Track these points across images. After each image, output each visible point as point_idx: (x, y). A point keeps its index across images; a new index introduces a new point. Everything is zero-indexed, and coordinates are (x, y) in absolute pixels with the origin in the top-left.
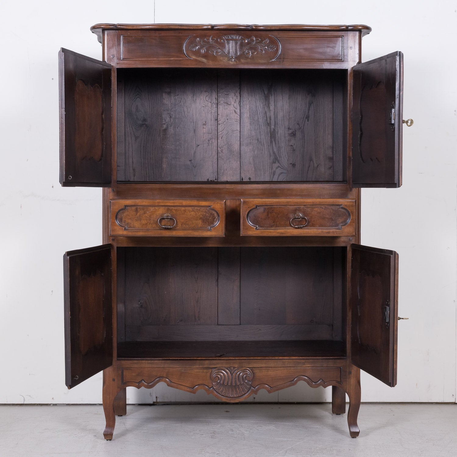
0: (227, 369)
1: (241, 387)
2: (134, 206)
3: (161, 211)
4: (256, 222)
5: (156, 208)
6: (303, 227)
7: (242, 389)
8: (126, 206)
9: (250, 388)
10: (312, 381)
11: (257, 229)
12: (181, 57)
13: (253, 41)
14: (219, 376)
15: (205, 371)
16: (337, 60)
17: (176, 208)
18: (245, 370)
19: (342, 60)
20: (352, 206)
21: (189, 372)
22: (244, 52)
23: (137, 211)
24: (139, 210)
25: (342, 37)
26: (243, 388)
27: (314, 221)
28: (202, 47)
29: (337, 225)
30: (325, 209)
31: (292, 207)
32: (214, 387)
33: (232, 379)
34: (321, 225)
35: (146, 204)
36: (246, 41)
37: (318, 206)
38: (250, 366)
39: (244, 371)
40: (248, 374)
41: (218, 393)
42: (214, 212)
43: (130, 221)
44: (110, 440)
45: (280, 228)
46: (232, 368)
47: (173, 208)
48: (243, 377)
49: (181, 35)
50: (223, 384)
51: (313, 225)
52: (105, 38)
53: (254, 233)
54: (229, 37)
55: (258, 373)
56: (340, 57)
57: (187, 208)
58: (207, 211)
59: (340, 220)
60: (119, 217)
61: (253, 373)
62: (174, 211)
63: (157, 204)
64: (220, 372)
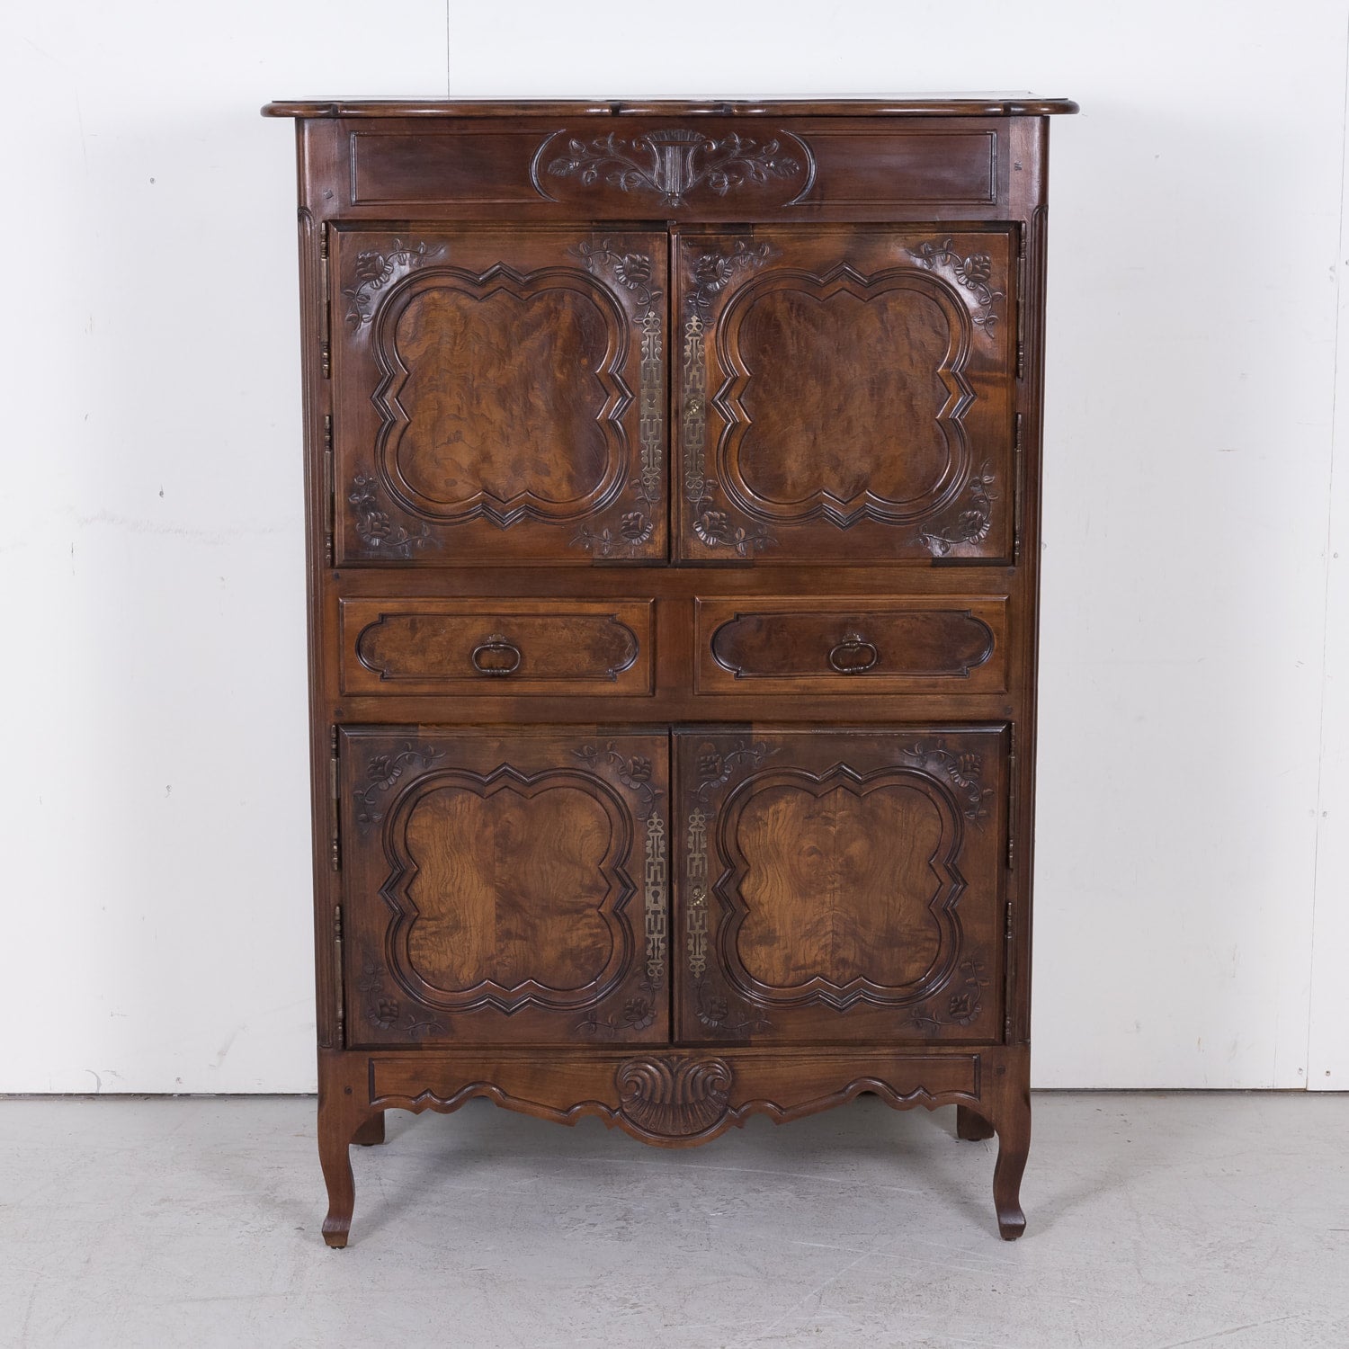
0: (661, 1061)
1: (700, 1110)
2: (407, 614)
3: (478, 628)
4: (737, 657)
5: (467, 620)
6: (865, 670)
7: (702, 1113)
8: (383, 616)
9: (726, 1110)
10: (895, 1091)
11: (741, 677)
12: (523, 197)
13: (733, 146)
14: (639, 1080)
15: (600, 1066)
16: (976, 202)
17: (519, 620)
18: (711, 1065)
19: (991, 200)
20: (998, 614)
21: (557, 1069)
22: (707, 179)
23: (413, 628)
24: (419, 625)
25: (992, 135)
26: (704, 1111)
27: (894, 653)
28: (585, 167)
29: (958, 664)
30: (923, 621)
31: (835, 616)
32: (626, 1110)
33: (674, 1089)
34: (914, 666)
35: (439, 610)
36: (714, 147)
37: (906, 614)
38: (725, 1054)
39: (708, 1066)
40: (718, 1074)
41: (637, 1125)
42: (622, 631)
43: (394, 655)
44: (341, 1248)
45: (802, 674)
46: (675, 1059)
47: (513, 620)
48: (704, 1081)
49: (526, 131)
50: (648, 1102)
51: (892, 666)
52: (303, 142)
53: (731, 688)
54: (663, 136)
55: (747, 1072)
56: (987, 192)
57: (549, 620)
58: (603, 627)
59: (966, 651)
60: (366, 643)
61: (733, 1071)
62: (515, 628)
63: (467, 611)
64: (643, 1070)
